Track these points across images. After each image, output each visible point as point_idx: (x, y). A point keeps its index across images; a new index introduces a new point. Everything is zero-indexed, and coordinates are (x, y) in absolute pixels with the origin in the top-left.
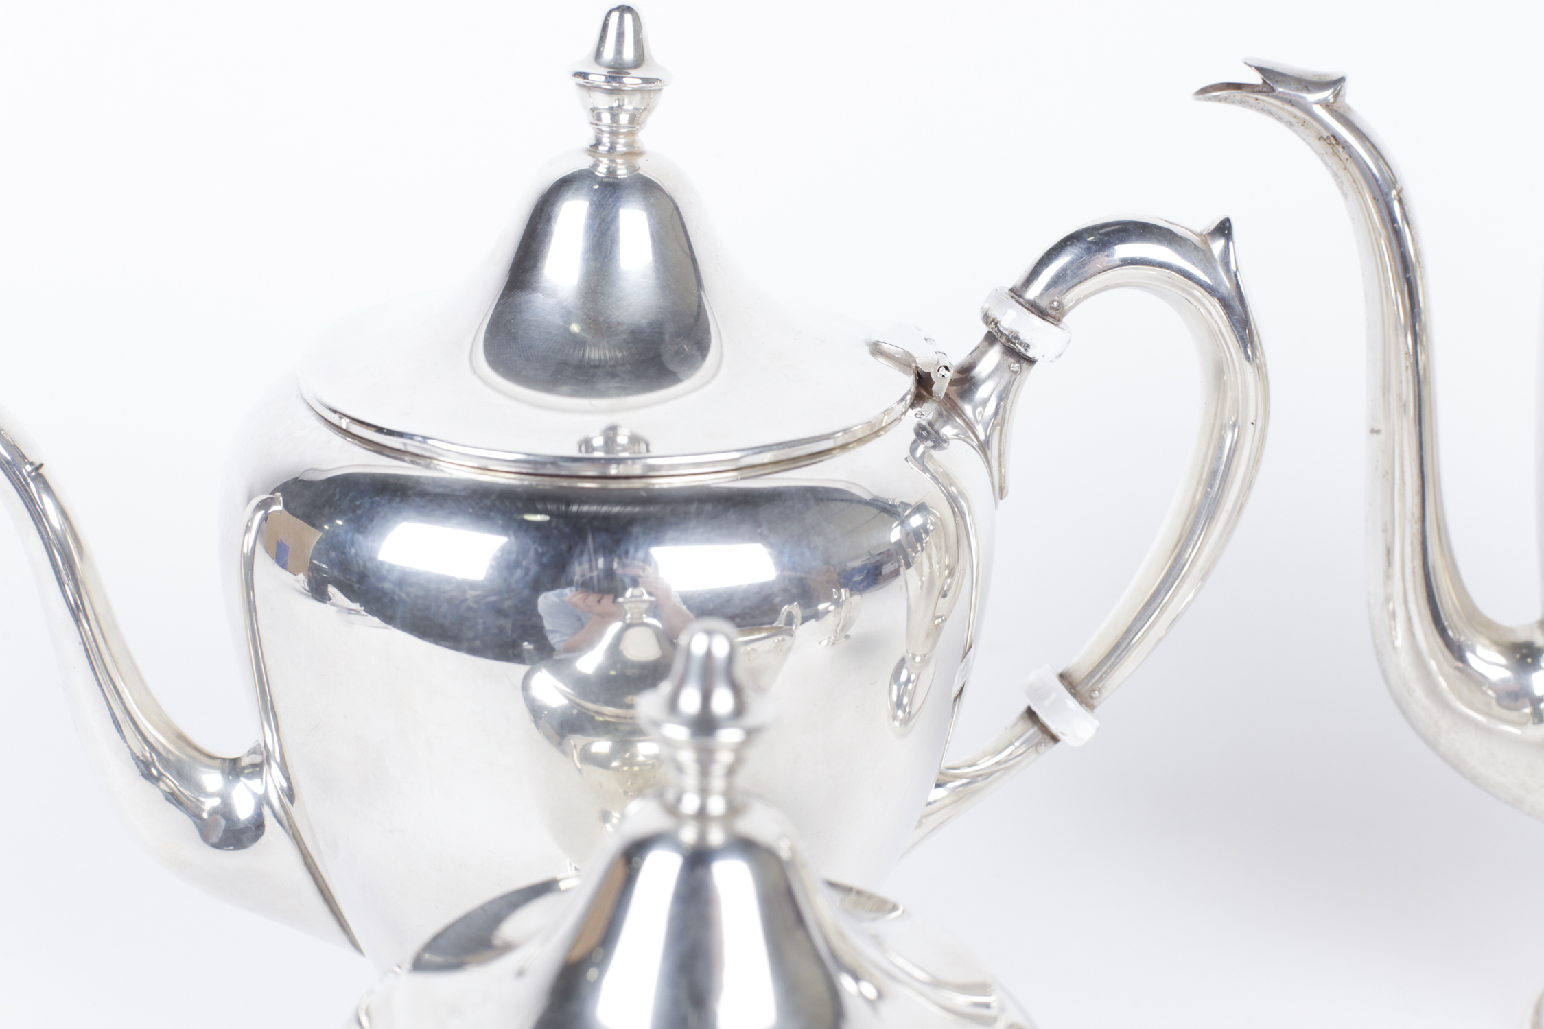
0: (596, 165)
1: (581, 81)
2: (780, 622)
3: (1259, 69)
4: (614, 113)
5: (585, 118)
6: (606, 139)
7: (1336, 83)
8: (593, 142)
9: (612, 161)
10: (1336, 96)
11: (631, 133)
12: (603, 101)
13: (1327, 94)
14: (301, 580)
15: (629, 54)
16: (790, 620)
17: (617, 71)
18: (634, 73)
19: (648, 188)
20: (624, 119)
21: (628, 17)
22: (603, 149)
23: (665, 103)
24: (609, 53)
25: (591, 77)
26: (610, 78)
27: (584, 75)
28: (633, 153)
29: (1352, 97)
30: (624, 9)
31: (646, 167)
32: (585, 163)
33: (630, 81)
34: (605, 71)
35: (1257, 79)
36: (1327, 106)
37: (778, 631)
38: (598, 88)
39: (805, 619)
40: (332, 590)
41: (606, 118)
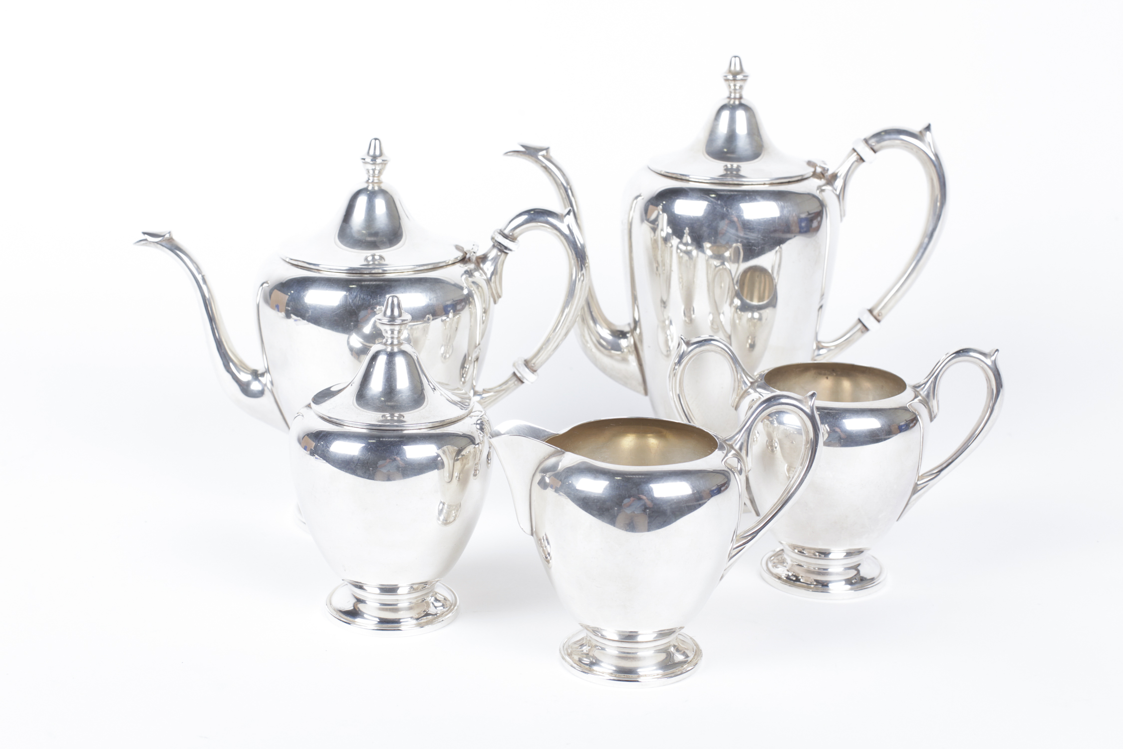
0: (368, 187)
1: (363, 161)
2: (425, 319)
3: (523, 146)
4: (374, 170)
5: (365, 172)
6: (371, 179)
7: (547, 149)
8: (367, 179)
9: (373, 185)
10: (547, 152)
11: (378, 177)
12: (370, 167)
13: (544, 152)
14: (283, 314)
15: (378, 153)
16: (429, 319)
17: (374, 158)
18: (379, 158)
19: (383, 192)
20: (377, 172)
21: (377, 141)
22: (370, 181)
23: (389, 167)
24: (371, 153)
25: (366, 160)
26: (372, 160)
27: (364, 159)
28: (380, 182)
29: (553, 154)
30: (376, 139)
31: (383, 187)
32: (365, 186)
33: (379, 161)
34: (371, 158)
35: (523, 149)
36: (543, 156)
37: (425, 322)
38: (369, 163)
39: (433, 320)
40: (292, 315)
41: (371, 172)
